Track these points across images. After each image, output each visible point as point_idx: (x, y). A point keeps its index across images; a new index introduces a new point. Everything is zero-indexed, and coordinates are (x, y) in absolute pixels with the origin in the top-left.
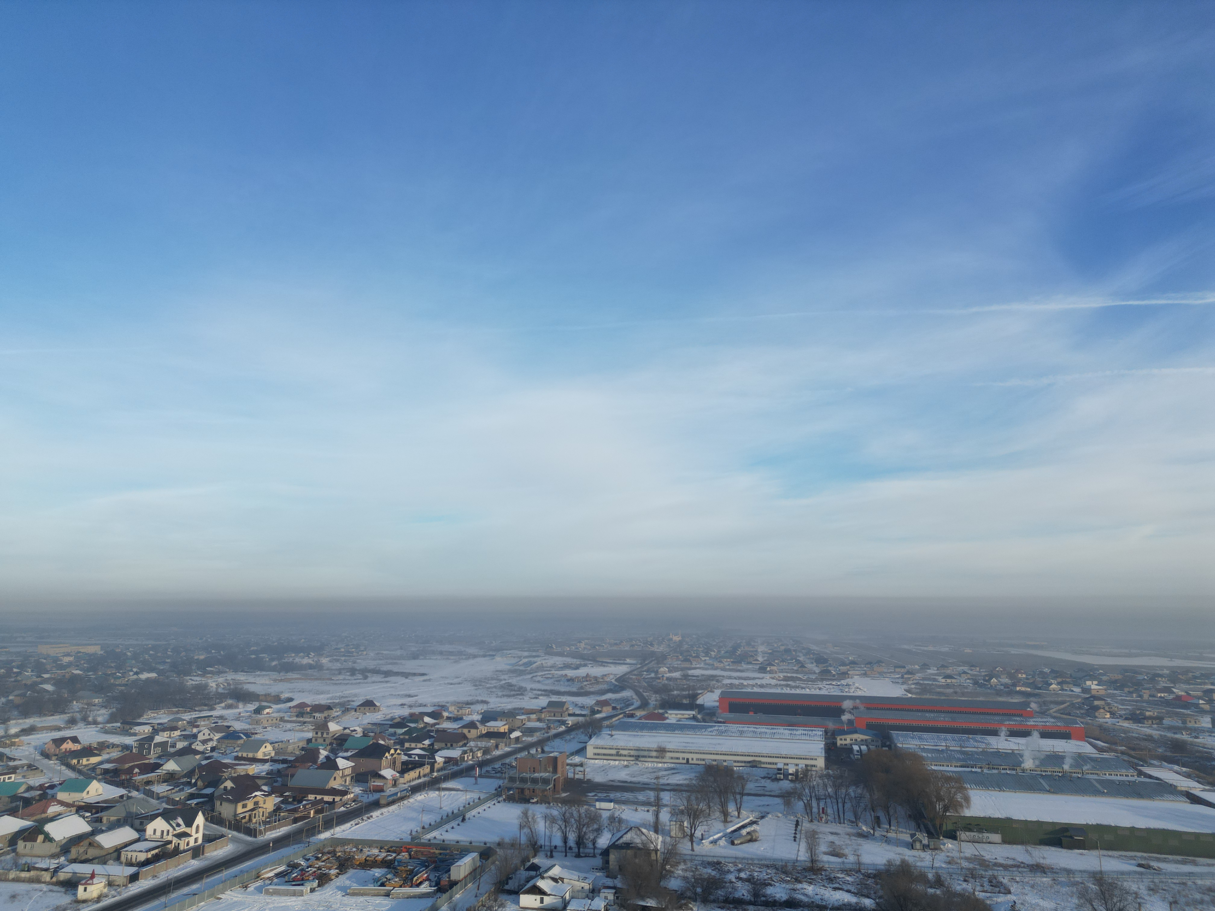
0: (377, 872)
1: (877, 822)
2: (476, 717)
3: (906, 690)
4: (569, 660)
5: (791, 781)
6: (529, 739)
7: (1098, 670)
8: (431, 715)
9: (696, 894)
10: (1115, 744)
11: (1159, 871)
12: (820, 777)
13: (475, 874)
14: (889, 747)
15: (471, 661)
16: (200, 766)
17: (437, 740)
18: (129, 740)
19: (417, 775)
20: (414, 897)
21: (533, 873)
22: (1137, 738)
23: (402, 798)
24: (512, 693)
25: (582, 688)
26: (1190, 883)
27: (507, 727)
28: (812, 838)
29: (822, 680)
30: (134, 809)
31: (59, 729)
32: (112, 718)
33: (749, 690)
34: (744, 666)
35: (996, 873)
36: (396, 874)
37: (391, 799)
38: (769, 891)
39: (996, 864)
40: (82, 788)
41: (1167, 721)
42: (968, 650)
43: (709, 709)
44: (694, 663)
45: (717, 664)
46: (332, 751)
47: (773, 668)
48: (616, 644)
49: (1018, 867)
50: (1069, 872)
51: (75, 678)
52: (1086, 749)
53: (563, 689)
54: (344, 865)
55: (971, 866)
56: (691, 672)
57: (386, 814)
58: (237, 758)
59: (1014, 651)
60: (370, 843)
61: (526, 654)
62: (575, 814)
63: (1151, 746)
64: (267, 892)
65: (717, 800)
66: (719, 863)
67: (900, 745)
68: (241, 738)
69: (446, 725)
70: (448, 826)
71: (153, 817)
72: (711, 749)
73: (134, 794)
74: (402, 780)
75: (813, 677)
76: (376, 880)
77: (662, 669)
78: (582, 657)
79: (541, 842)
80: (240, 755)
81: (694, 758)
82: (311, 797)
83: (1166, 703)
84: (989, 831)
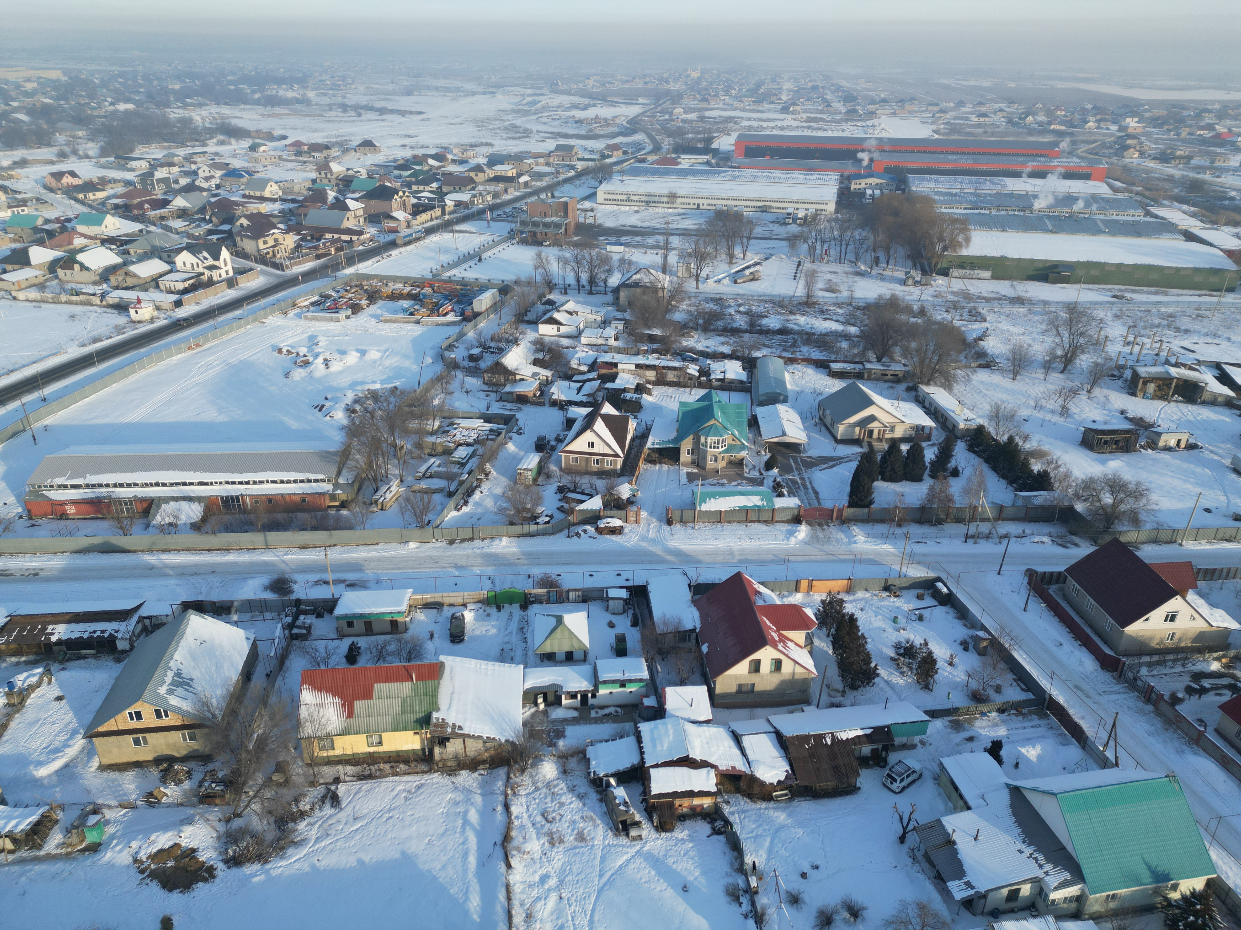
0: (406, 304)
1: (877, 261)
2: (482, 161)
3: (934, 131)
4: (577, 100)
5: (800, 225)
6: (539, 184)
7: (1143, 105)
8: (436, 157)
9: (697, 324)
10: (1133, 184)
11: (1130, 301)
12: (828, 221)
13: (495, 307)
14: (903, 191)
15: (471, 99)
16: (211, 204)
17: (445, 183)
18: (129, 176)
19: (429, 217)
20: (443, 324)
21: (550, 307)
22: (1158, 179)
23: (418, 239)
24: (518, 135)
25: (591, 130)
26: (1154, 310)
27: (514, 171)
28: (811, 277)
29: (847, 121)
30: (157, 243)
31: (52, 163)
32: (104, 153)
33: (768, 133)
34: (766, 106)
35: (977, 305)
36: (422, 306)
37: (407, 239)
38: (764, 321)
39: (979, 298)
40: (99, 222)
41: (1195, 162)
42: (1012, 85)
43: (724, 153)
44: (712, 103)
45: (737, 104)
46: (339, 191)
47: (796, 108)
48: (628, 81)
49: (1000, 299)
50: (1046, 303)
51: (45, 107)
52: (1101, 188)
53: (571, 132)
54: (373, 296)
55: (956, 299)
56: (707, 114)
57: (404, 253)
58: (244, 196)
59: (1060, 85)
60: (395, 279)
61: (530, 91)
62: (587, 256)
63: (1167, 185)
64: (306, 318)
65: (724, 243)
66: (721, 299)
67: (914, 189)
68: (242, 176)
69: (452, 168)
70: (466, 266)
71: (179, 251)
72: (723, 195)
73: (152, 228)
74: (414, 222)
75: (838, 117)
76: (405, 310)
77: (677, 110)
78: (591, 96)
79: (555, 281)
80: (247, 193)
81: (705, 204)
82: (329, 236)
83: (1204, 141)
84: (980, 268)
